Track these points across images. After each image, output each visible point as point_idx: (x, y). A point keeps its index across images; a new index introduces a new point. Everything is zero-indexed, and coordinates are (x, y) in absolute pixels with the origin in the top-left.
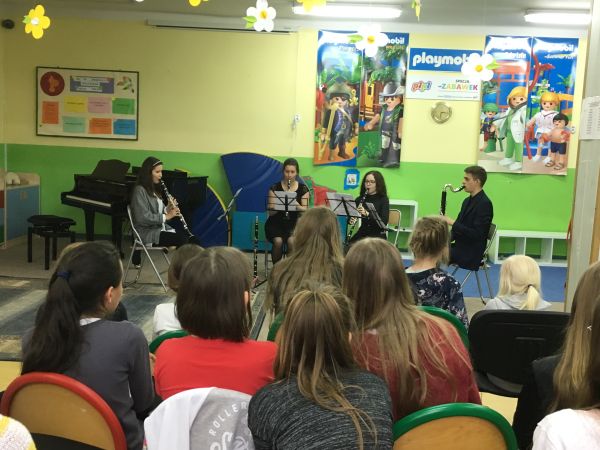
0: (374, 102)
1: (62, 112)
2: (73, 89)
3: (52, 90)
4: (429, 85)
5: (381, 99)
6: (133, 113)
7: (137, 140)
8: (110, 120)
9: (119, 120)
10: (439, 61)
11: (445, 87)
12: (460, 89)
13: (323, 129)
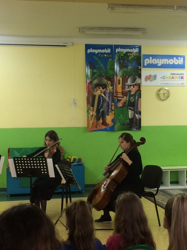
0: (122, 89)
4: (155, 77)
5: (127, 87)
10: (160, 62)
11: (165, 78)
12: (174, 79)
13: (92, 108)
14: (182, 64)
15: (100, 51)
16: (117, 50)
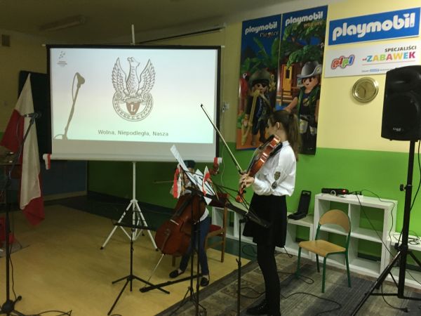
0: (292, 85)
4: (351, 60)
5: (299, 81)
10: (363, 30)
11: (372, 59)
12: (391, 59)
13: (246, 115)
14: (413, 26)
15: (262, 28)
16: (288, 22)
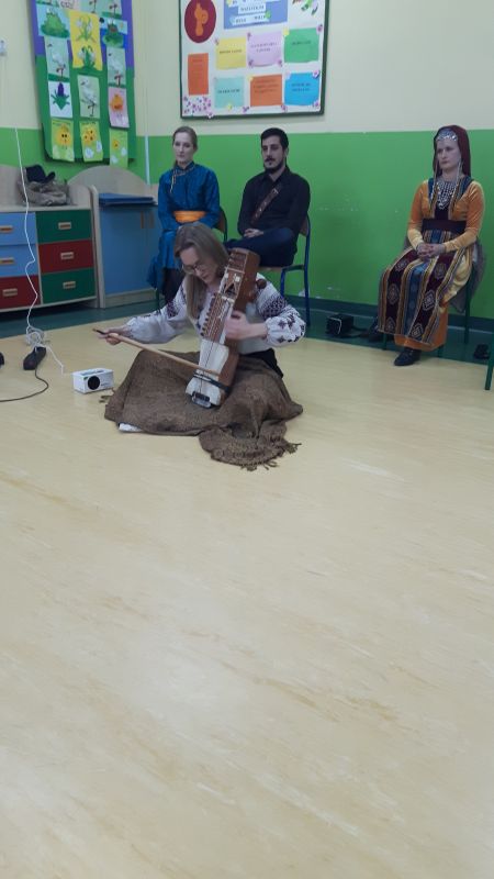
1: (214, 72)
2: (227, 25)
3: (199, 31)
6: (317, 59)
7: (321, 113)
8: (280, 76)
9: (293, 76)
